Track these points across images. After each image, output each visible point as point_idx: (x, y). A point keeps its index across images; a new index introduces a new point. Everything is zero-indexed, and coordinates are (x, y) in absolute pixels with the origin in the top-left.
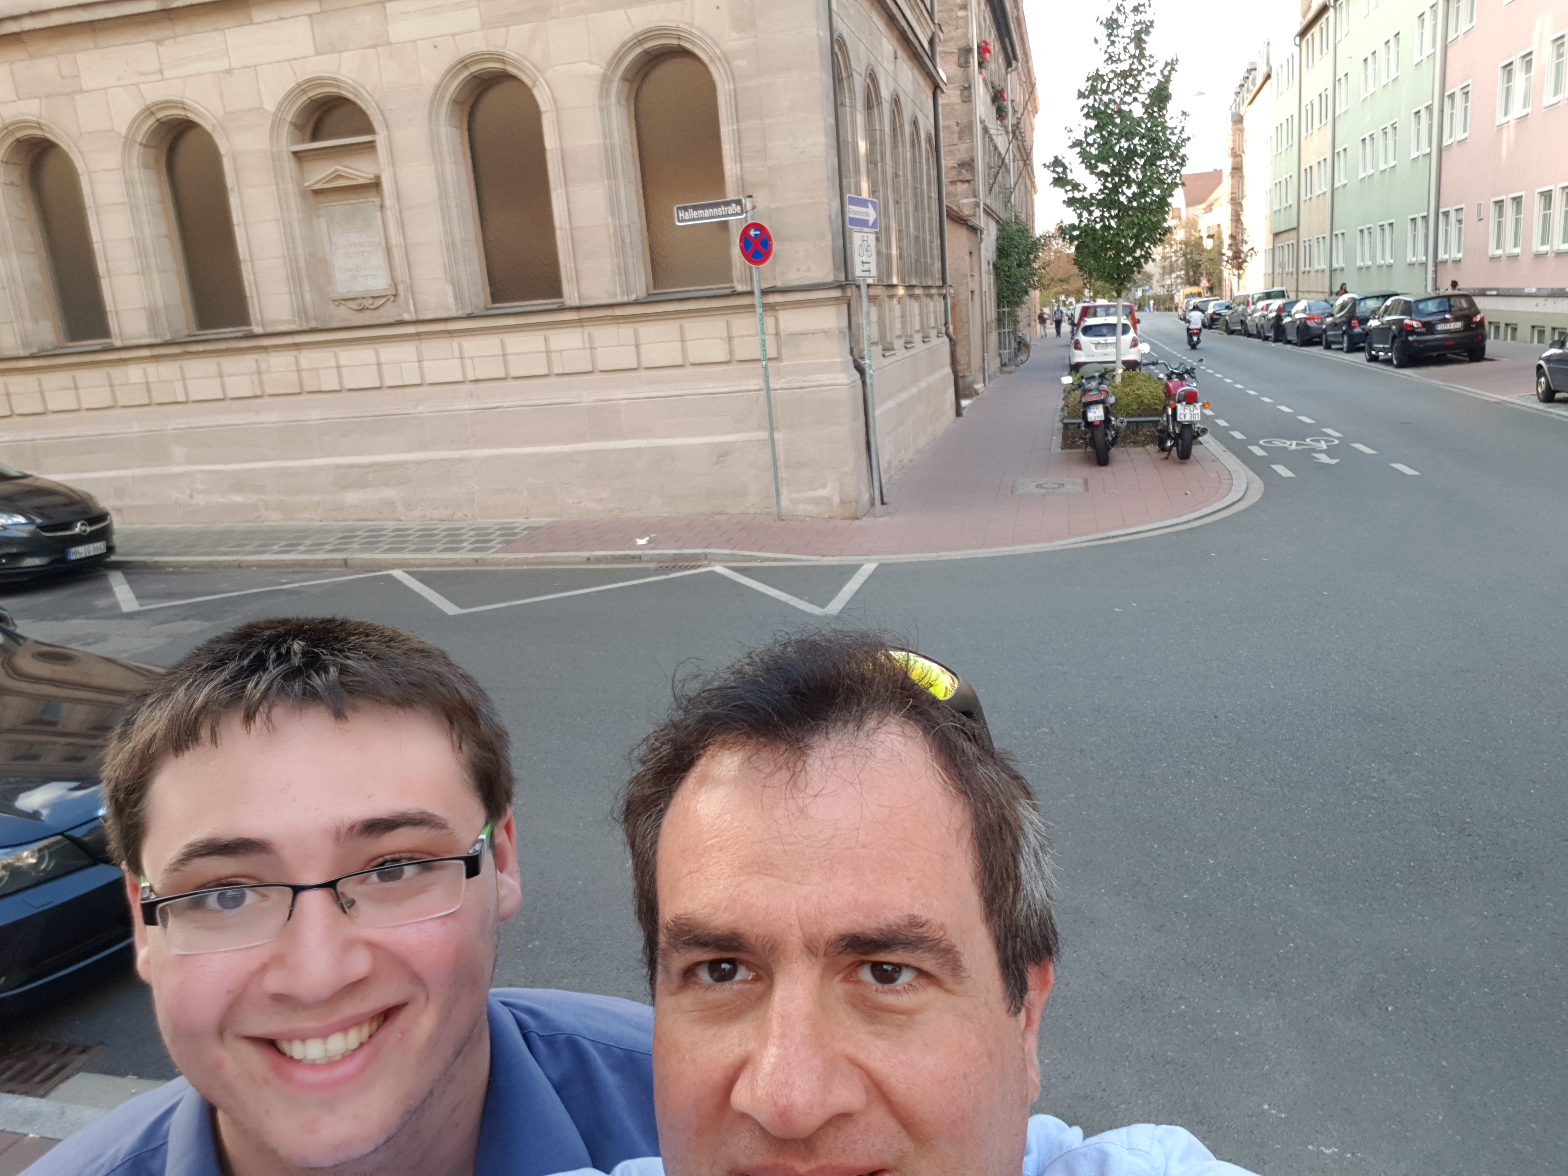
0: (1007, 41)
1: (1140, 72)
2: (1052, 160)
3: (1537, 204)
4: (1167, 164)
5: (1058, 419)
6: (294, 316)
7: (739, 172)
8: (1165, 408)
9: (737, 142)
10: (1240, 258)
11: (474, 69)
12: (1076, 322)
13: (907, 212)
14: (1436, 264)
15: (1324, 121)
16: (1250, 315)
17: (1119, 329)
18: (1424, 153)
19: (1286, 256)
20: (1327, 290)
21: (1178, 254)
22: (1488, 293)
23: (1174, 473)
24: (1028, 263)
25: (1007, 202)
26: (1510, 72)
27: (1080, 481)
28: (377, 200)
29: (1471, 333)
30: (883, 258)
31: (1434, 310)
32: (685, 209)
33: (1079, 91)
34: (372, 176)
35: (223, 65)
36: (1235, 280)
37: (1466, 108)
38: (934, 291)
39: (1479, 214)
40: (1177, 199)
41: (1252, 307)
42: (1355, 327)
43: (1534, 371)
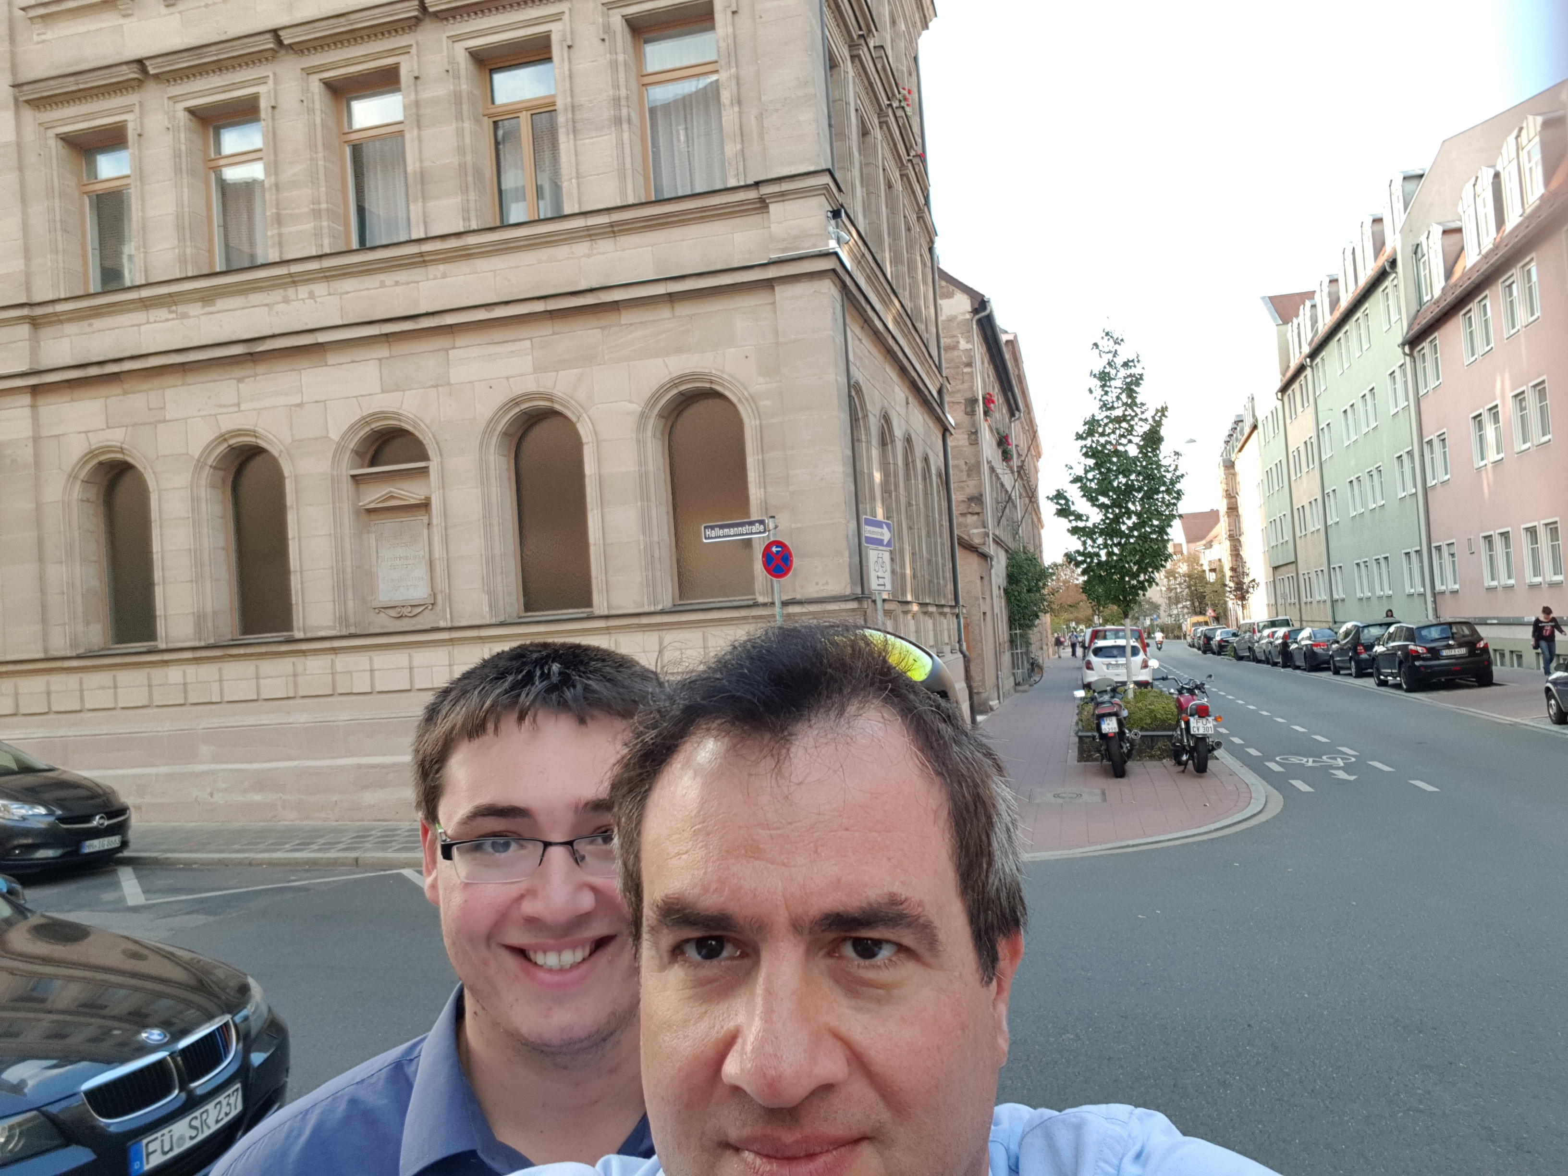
0: (1010, 394)
1: (1132, 418)
2: (1055, 493)
3: (1525, 539)
4: (1163, 498)
5: (1073, 734)
6: (335, 622)
7: (763, 496)
8: (1178, 722)
9: (761, 470)
10: (1242, 589)
11: (524, 406)
12: (1087, 645)
13: (920, 537)
14: (1434, 595)
15: (1311, 466)
16: (1258, 642)
17: (1129, 651)
18: (1410, 493)
19: (1286, 588)
20: (1330, 619)
21: (1183, 586)
22: (1489, 622)
23: (1191, 786)
24: (1038, 590)
25: (1014, 534)
26: (1480, 422)
27: (1098, 791)
28: (425, 519)
29: (1476, 658)
30: (898, 576)
31: (1437, 637)
32: (712, 528)
33: (1077, 433)
34: (423, 497)
35: (297, 400)
36: (1239, 610)
37: (1445, 453)
38: (947, 610)
39: (1470, 548)
40: (1176, 533)
41: (1258, 635)
42: (1361, 653)
43: (1544, 695)
